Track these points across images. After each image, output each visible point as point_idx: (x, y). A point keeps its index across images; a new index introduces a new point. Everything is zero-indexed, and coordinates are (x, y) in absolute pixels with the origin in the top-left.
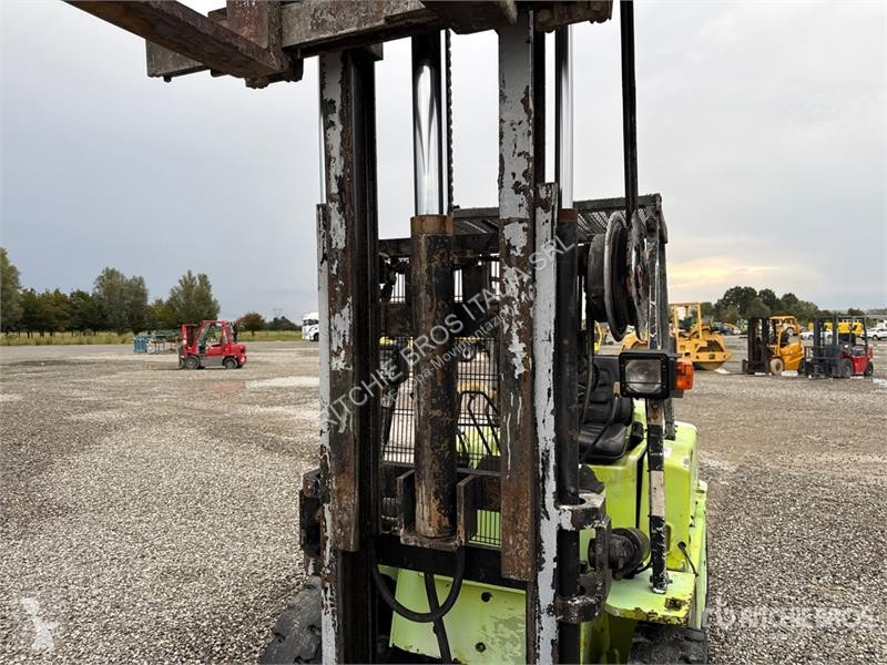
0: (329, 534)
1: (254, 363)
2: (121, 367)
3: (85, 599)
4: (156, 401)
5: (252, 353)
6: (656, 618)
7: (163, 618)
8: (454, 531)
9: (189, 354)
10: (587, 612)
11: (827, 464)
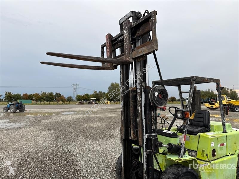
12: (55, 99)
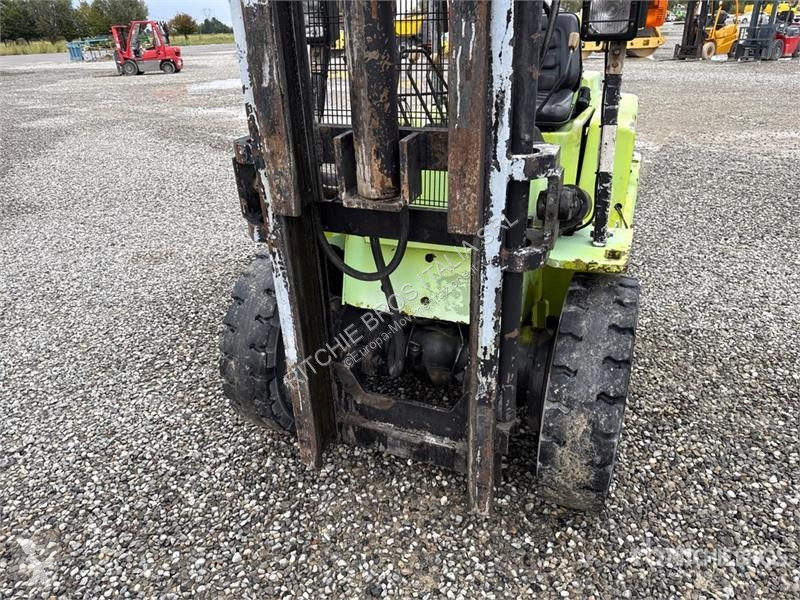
0: (269, 200)
1: (191, 67)
2: (61, 76)
3: (66, 282)
4: (102, 106)
5: (188, 58)
6: (596, 267)
7: (140, 294)
8: (398, 192)
9: (125, 59)
10: (532, 261)
11: (746, 141)
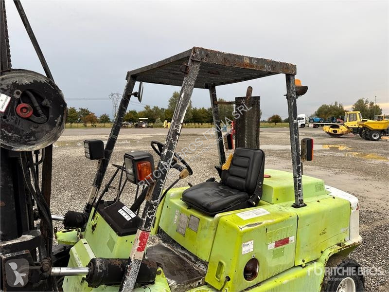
12: (79, 119)
